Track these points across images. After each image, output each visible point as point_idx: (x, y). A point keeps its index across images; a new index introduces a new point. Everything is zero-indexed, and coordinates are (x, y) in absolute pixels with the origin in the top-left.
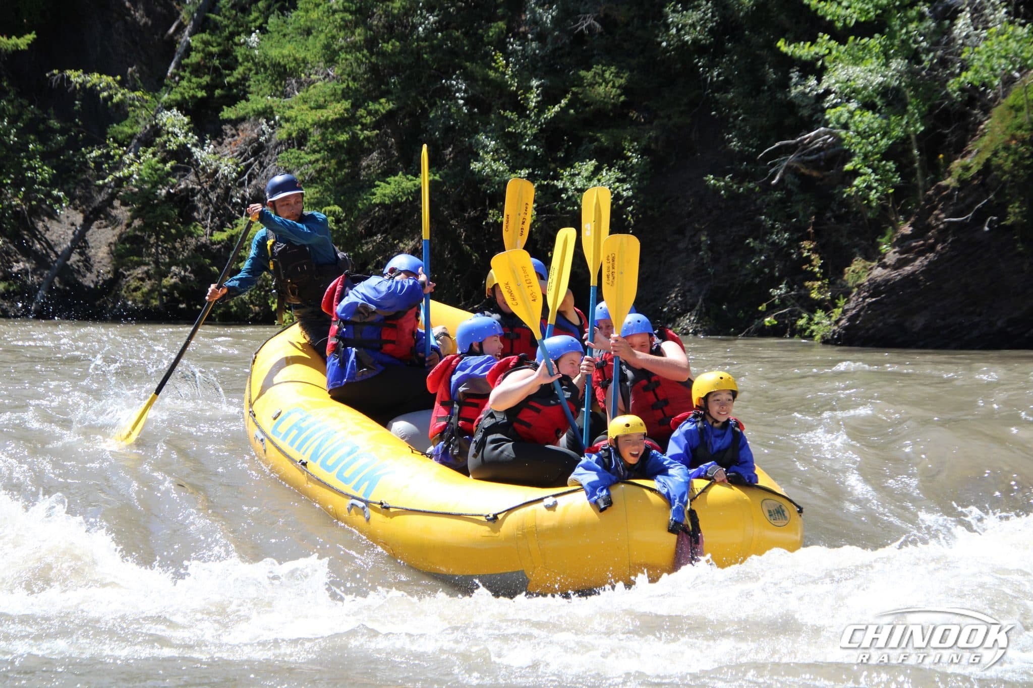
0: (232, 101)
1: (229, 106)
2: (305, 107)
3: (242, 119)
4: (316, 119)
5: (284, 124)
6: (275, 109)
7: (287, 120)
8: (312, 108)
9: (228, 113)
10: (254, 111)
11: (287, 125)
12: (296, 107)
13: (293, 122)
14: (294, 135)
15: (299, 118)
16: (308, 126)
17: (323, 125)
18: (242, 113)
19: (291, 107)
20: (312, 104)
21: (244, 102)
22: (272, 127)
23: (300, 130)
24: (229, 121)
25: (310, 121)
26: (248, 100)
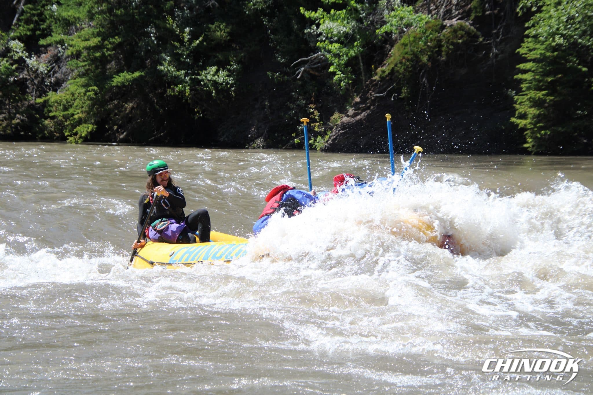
0: (44, 36)
1: (43, 38)
2: (79, 40)
3: (50, 45)
4: (85, 45)
5: (69, 48)
6: (65, 40)
7: (71, 46)
8: (82, 40)
9: (42, 42)
10: (55, 41)
11: (71, 48)
12: (75, 40)
13: (73, 48)
14: (74, 53)
15: (76, 45)
16: (81, 49)
17: (88, 48)
18: (49, 42)
19: (73, 40)
20: (83, 39)
21: (50, 37)
22: (64, 49)
23: (77, 51)
24: (43, 46)
25: (82, 46)
26: (52, 36)
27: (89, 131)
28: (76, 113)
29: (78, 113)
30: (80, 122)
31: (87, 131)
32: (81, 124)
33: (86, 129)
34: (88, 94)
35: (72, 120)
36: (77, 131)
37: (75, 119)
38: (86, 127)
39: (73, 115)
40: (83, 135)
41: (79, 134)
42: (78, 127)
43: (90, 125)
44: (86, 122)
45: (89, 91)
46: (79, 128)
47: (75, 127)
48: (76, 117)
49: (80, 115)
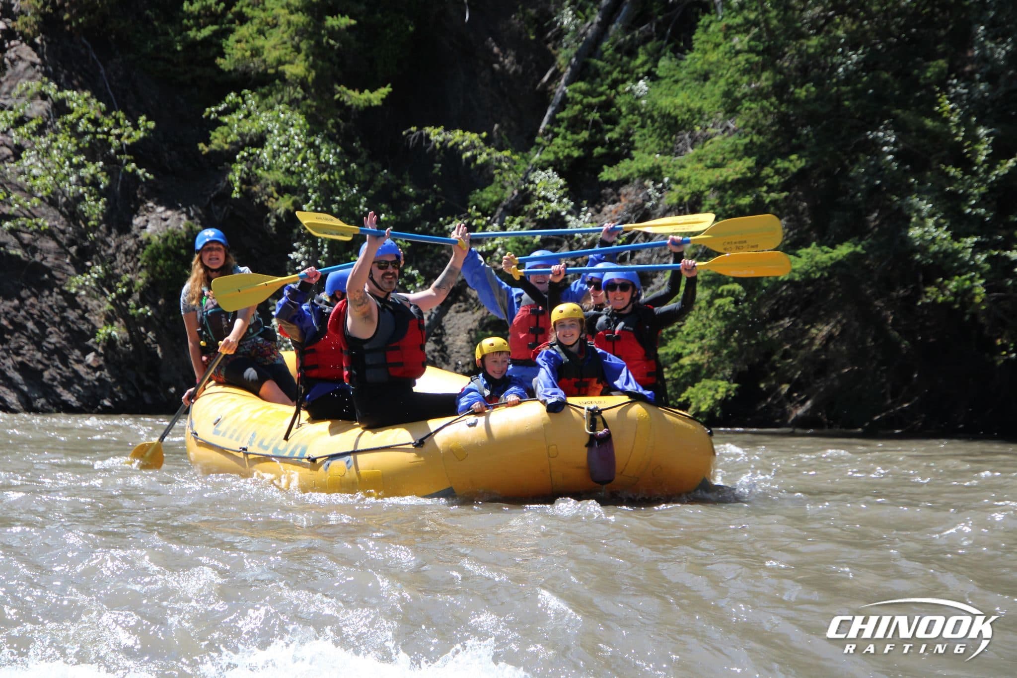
0: (613, 159)
1: (610, 166)
2: (700, 166)
3: (625, 182)
4: (714, 179)
5: (673, 186)
6: (664, 168)
7: (678, 182)
8: (709, 167)
9: (608, 174)
10: (639, 171)
11: (678, 188)
12: (689, 166)
13: (685, 184)
14: (686, 199)
15: (693, 179)
16: (703, 188)
17: (720, 187)
18: (625, 174)
19: (682, 167)
20: (708, 163)
21: (627, 160)
22: (660, 191)
23: (693, 194)
24: (609, 184)
25: (706, 182)
26: (632, 159)
27: (718, 397)
28: (687, 351)
29: (691, 353)
30: (696, 375)
31: (713, 397)
32: (699, 381)
33: (711, 393)
34: (718, 302)
35: (675, 369)
36: (688, 399)
37: (682, 367)
38: (710, 389)
39: (679, 356)
40: (704, 408)
41: (694, 405)
42: (690, 389)
43: (720, 383)
44: (710, 375)
45: (721, 296)
46: (694, 390)
47: (684, 390)
48: (686, 361)
49: (696, 357)
